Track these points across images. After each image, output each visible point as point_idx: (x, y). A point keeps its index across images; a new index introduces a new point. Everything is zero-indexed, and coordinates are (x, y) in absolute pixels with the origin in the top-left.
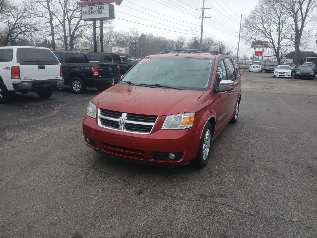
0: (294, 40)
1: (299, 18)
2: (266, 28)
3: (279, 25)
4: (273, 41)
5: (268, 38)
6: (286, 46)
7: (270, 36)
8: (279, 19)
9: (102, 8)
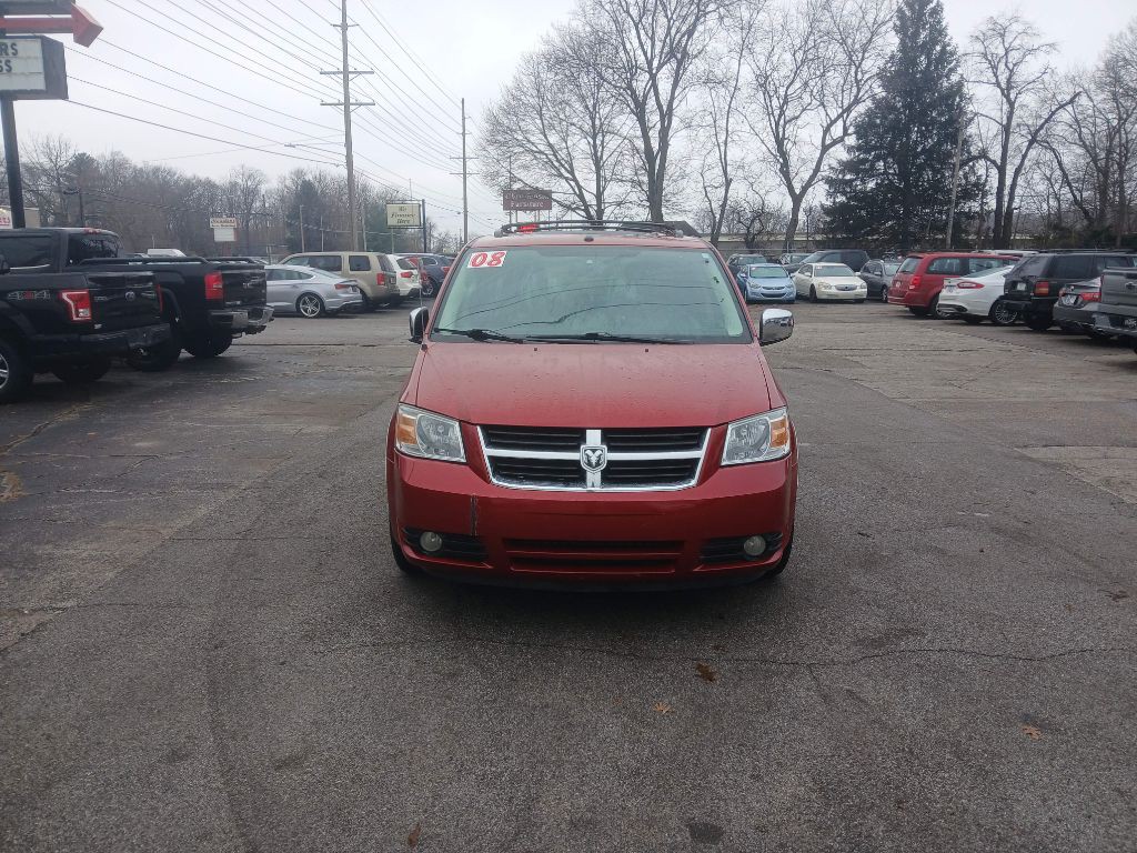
0: (646, 188)
1: (654, 119)
2: (556, 147)
3: (594, 138)
4: (580, 187)
5: (567, 179)
6: (619, 204)
7: (572, 172)
8: (593, 119)
9: (10, 51)
